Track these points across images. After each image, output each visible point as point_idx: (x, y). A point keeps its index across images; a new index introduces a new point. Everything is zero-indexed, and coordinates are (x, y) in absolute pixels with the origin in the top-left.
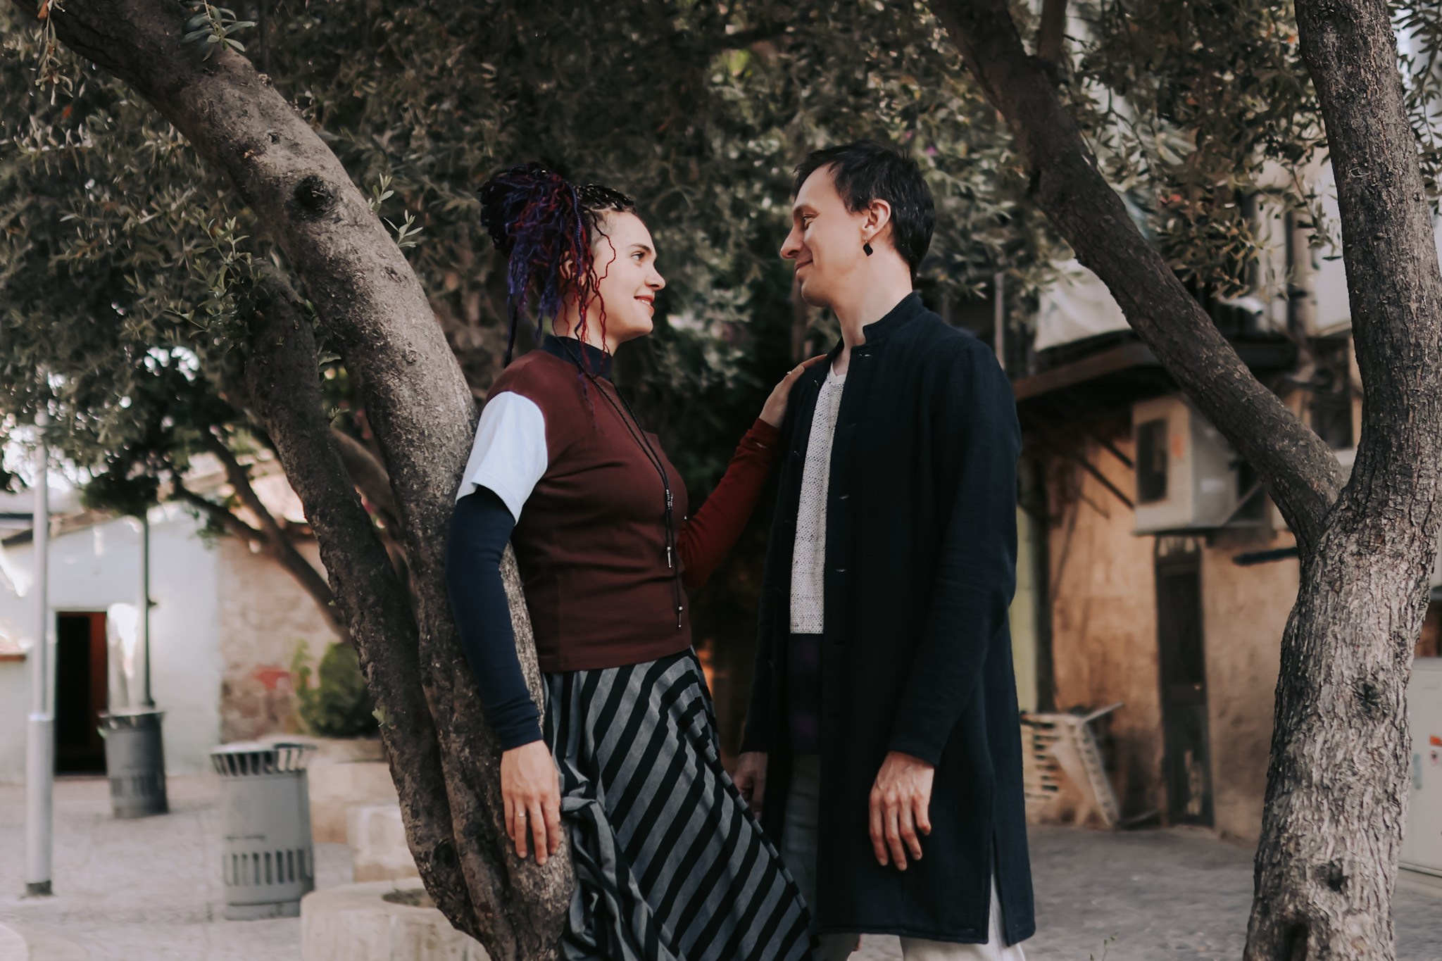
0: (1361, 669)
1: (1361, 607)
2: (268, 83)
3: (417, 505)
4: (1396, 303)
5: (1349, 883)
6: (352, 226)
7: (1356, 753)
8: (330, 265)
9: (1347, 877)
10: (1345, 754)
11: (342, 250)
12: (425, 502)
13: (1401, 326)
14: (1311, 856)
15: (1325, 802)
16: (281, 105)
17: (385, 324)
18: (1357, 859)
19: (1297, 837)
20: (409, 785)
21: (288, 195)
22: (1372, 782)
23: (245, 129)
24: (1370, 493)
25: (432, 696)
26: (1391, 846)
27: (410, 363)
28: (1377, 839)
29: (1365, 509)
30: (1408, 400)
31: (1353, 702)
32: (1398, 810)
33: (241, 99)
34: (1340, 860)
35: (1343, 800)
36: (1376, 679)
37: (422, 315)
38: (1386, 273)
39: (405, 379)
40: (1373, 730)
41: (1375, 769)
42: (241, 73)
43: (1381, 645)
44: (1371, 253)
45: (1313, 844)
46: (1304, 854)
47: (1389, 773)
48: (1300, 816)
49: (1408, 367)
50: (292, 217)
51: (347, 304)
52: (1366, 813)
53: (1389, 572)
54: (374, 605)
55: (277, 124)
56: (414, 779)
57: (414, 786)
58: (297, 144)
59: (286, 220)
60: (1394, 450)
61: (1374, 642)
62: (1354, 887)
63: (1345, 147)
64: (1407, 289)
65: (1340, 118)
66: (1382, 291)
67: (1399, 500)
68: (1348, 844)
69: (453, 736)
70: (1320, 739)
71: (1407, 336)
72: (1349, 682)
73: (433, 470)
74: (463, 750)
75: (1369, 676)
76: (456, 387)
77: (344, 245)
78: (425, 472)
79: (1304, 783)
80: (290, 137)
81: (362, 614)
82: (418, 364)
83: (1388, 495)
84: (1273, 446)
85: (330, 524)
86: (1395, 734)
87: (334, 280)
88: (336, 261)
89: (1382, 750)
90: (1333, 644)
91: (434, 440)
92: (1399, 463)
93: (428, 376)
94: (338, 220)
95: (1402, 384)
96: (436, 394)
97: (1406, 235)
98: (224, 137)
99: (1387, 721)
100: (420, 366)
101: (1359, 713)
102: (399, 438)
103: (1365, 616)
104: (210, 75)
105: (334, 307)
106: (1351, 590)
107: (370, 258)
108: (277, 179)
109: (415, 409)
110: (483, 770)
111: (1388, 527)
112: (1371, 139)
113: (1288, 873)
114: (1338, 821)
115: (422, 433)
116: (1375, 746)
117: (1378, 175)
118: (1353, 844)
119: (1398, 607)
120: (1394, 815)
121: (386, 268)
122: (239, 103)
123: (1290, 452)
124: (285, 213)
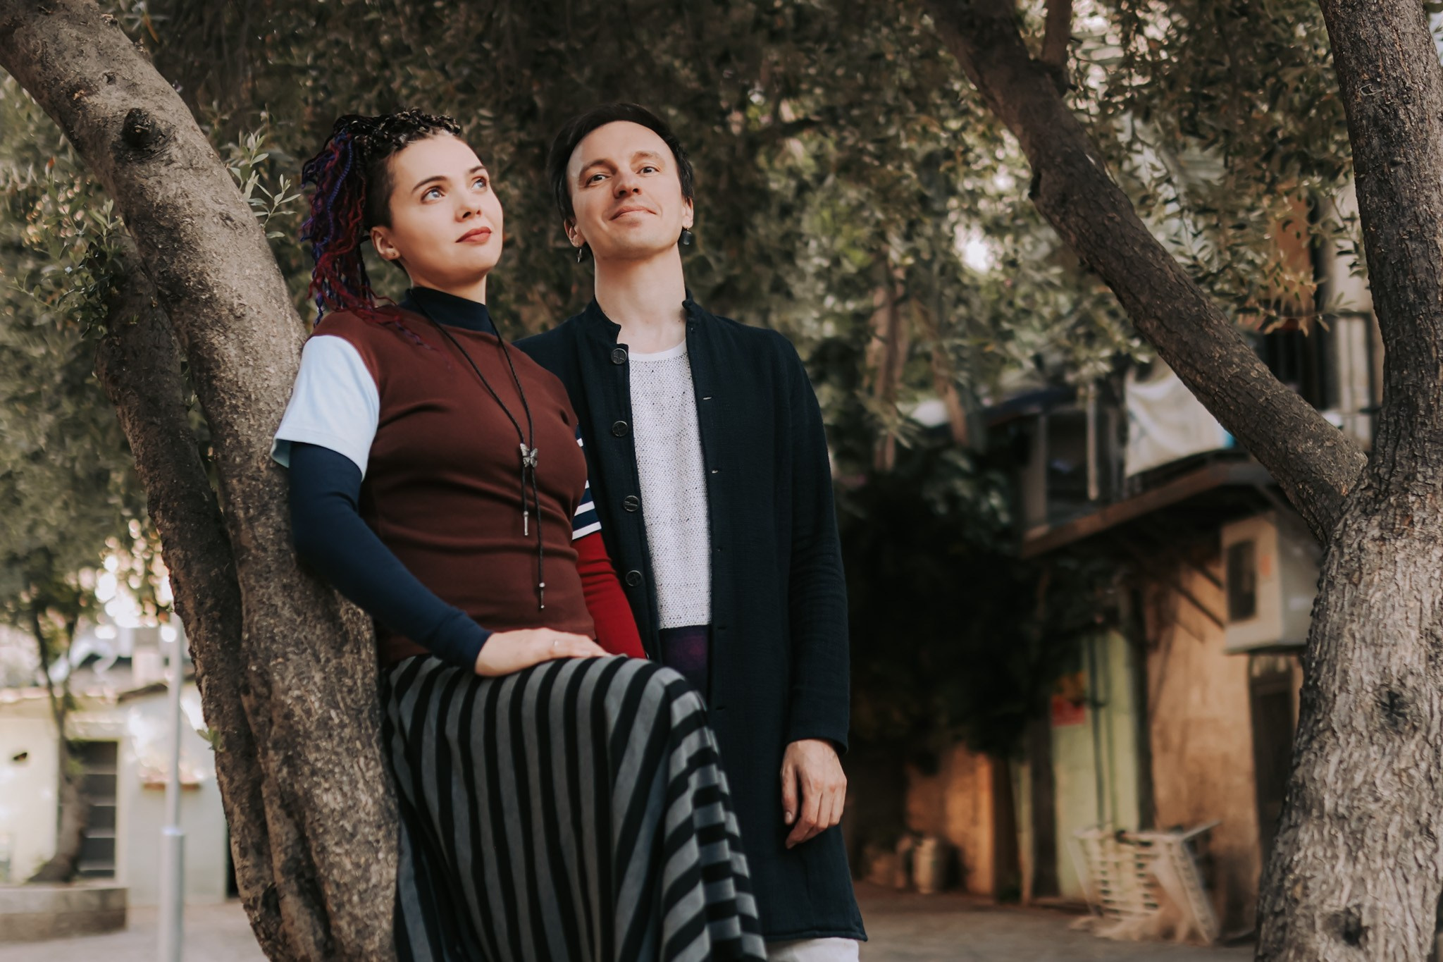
0: (1385, 673)
1: (1384, 600)
2: (113, 23)
3: (240, 481)
4: (1420, 238)
5: (1370, 935)
6: (186, 169)
7: (1378, 775)
8: (156, 212)
9: (1367, 928)
10: (1365, 776)
11: (171, 194)
12: (248, 477)
13: (1426, 265)
14: (1322, 902)
15: (1340, 835)
16: (122, 45)
17: (212, 275)
18: (1380, 905)
19: (1306, 879)
20: (239, 818)
21: (114, 135)
22: (1399, 809)
23: (78, 70)
24: (1394, 466)
25: (250, 706)
26: (1425, 890)
27: (238, 318)
28: (1407, 881)
29: (1388, 486)
30: (1438, 352)
31: (1376, 714)
32: (1432, 845)
33: (78, 39)
34: (1359, 906)
35: (1363, 832)
36: (1403, 685)
37: (259, 266)
38: (1405, 203)
39: (232, 336)
40: (1400, 747)
41: (1403, 794)
42: (82, 12)
43: (1409, 645)
44: (1387, 181)
45: (1324, 887)
46: (1313, 899)
47: (1421, 800)
48: (1309, 853)
49: (1436, 313)
50: (118, 159)
51: (174, 254)
52: (1391, 848)
53: (1420, 560)
54: (212, 609)
55: (116, 65)
56: (242, 811)
57: (243, 818)
58: (135, 85)
59: (112, 164)
60: (1422, 412)
61: (1401, 641)
62: (1376, 939)
63: (1353, 62)
64: (1432, 221)
65: (1347, 29)
66: (1401, 225)
67: (1430, 472)
68: (1370, 886)
69: (271, 753)
70: (1334, 759)
71: (1433, 277)
72: (1370, 689)
73: (259, 439)
74: (280, 770)
75: (1395, 682)
76: (292, 346)
77: (173, 189)
78: (249, 441)
79: (1315, 813)
80: (128, 76)
81: (199, 620)
82: (247, 318)
83: (1415, 468)
84: (1294, 449)
85: (172, 520)
86: (1428, 752)
87: (161, 228)
88: (163, 207)
89: (1412, 771)
90: (1350, 645)
91: (261, 405)
92: (1429, 428)
93: (259, 333)
94: (170, 162)
95: (1429, 334)
96: (267, 353)
97: (1429, 159)
98: (55, 79)
99: (1418, 736)
100: (250, 321)
101: (1382, 727)
102: (222, 404)
103: (1389, 610)
104: (47, 14)
105: (161, 259)
106: (1372, 581)
107: (203, 204)
108: (105, 120)
109: (242, 371)
110: (301, 793)
111: (1416, 506)
112: (1384, 50)
113: (1294, 923)
114: (1356, 859)
115: (248, 398)
116: (1403, 766)
117: (1393, 91)
118: (1375, 886)
119: (1431, 600)
120: (1429, 852)
121: (221, 214)
122: (75, 43)
123: (1315, 454)
124: (112, 156)
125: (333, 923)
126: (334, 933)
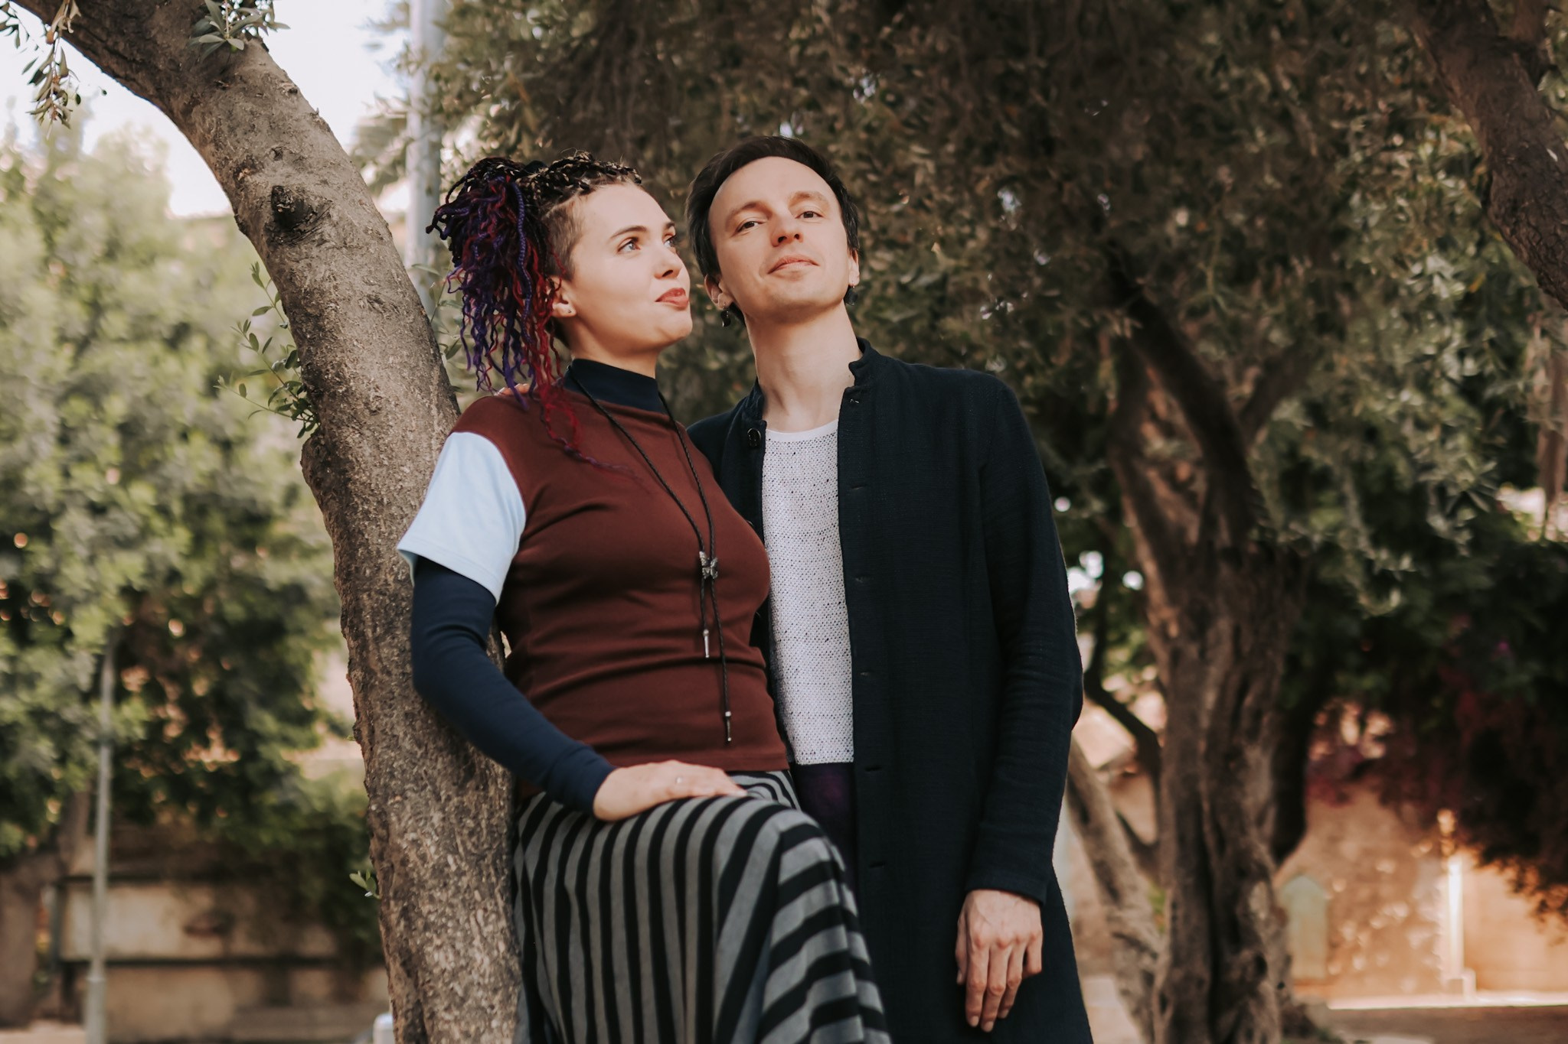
3: (369, 595)
6: (339, 249)
8: (304, 298)
11: (319, 277)
12: (377, 592)
17: (350, 365)
23: (247, 146)
27: (374, 413)
33: (252, 113)
37: (405, 353)
39: (367, 433)
42: (260, 82)
50: (271, 242)
51: (318, 344)
55: (286, 138)
58: (301, 159)
59: (265, 248)
69: (392, 903)
73: (389, 549)
74: (398, 923)
77: (322, 272)
78: (378, 552)
80: (295, 151)
82: (384, 412)
87: (308, 315)
88: (309, 293)
91: (394, 510)
93: (395, 428)
94: (323, 241)
96: (404, 451)
100: (386, 416)
102: (355, 510)
104: (223, 88)
107: (351, 285)
108: (265, 200)
110: (414, 950)
115: (380, 502)
121: (369, 296)
122: (248, 118)
124: (264, 239)
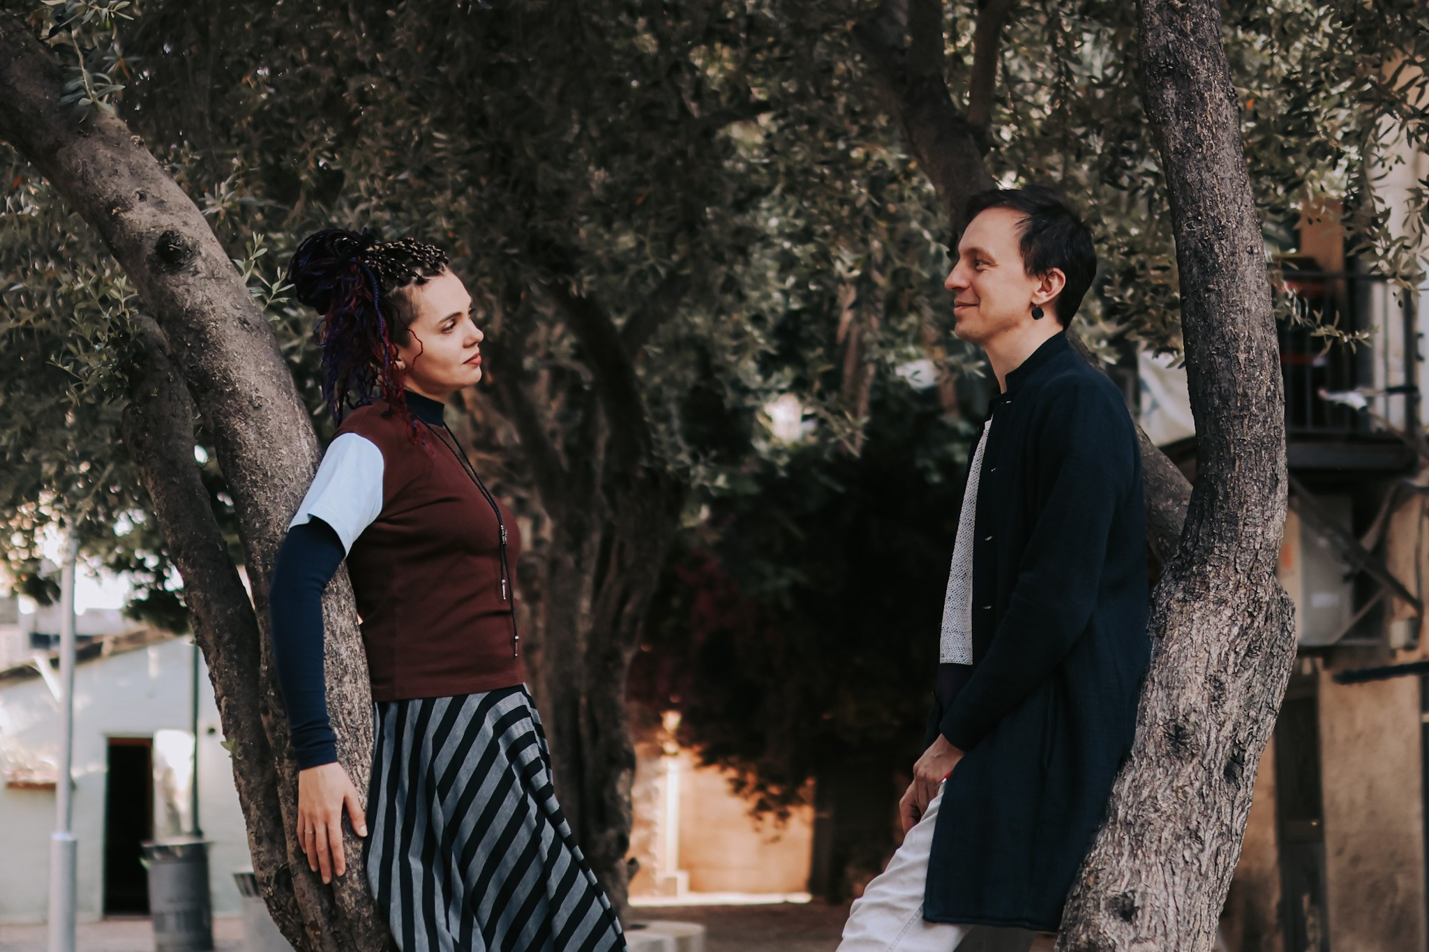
0: (1174, 711)
1: (1179, 650)
2: (141, 144)
3: (259, 542)
4: (1224, 353)
5: (1139, 913)
6: (209, 279)
7: (1160, 791)
8: (186, 315)
9: (1138, 908)
10: (1150, 792)
11: (198, 301)
12: (266, 540)
13: (1229, 376)
14: (1107, 888)
15: (1126, 837)
16: (150, 165)
17: (234, 371)
18: (1149, 890)
19: (1097, 870)
20: (255, 813)
21: (149, 249)
22: (1173, 818)
23: (114, 187)
24: (1198, 541)
25: (269, 723)
26: (1189, 881)
27: (256, 408)
28: (1174, 873)
29: (1192, 557)
30: (1235, 449)
31: (1163, 742)
32: (1200, 846)
33: (113, 159)
34: (1133, 892)
35: (1143, 835)
36: (1187, 720)
37: (271, 364)
38: (1215, 324)
39: (251, 423)
40: (1180, 770)
41: (1177, 806)
42: (114, 134)
43: (1195, 688)
44: (1202, 305)
45: (1110, 877)
46: (1101, 887)
47: (1192, 811)
48: (1103, 851)
49: (1235, 417)
50: (153, 270)
51: (201, 352)
52: (1163, 848)
53: (1212, 619)
54: (229, 642)
55: (145, 183)
56: (258, 808)
57: (258, 813)
58: (162, 202)
59: (147, 273)
60: (1221, 498)
61: (1189, 685)
62: (1143, 917)
63: (1181, 201)
64: (1236, 340)
65: (1178, 173)
66: (1211, 342)
67: (1225, 547)
68: (1143, 877)
69: (286, 761)
70: (1129, 778)
71: (1234, 386)
72: (1161, 723)
73: (275, 509)
75: (1181, 717)
76: (300, 431)
77: (200, 296)
78: (266, 511)
79: (1111, 820)
80: (155, 195)
81: (218, 651)
82: (264, 409)
83: (1214, 543)
85: (193, 566)
86: (1202, 774)
87: (189, 330)
88: (191, 312)
89: (1187, 789)
90: (1150, 687)
91: (276, 480)
92: (1226, 511)
93: (273, 420)
94: (196, 272)
95: (1229, 433)
96: (280, 437)
97: (1237, 287)
98: (95, 195)
99: (1195, 761)
100: (266, 411)
101: (1168, 754)
102: (244, 478)
103: (1182, 659)
104: (85, 136)
105: (190, 355)
106: (1172, 635)
107: (224, 309)
108: (140, 234)
109: (259, 452)
111: (1212, 574)
112: (1206, 193)
113: (1085, 904)
114: (1136, 856)
115: (265, 475)
116: (1180, 784)
117: (1210, 228)
118: (1147, 877)
119: (1218, 652)
120: (1196, 851)
121: (239, 318)
122: (110, 163)
123: (1173, 511)
124: (147, 266)
125: (337, 895)
126: (338, 903)
